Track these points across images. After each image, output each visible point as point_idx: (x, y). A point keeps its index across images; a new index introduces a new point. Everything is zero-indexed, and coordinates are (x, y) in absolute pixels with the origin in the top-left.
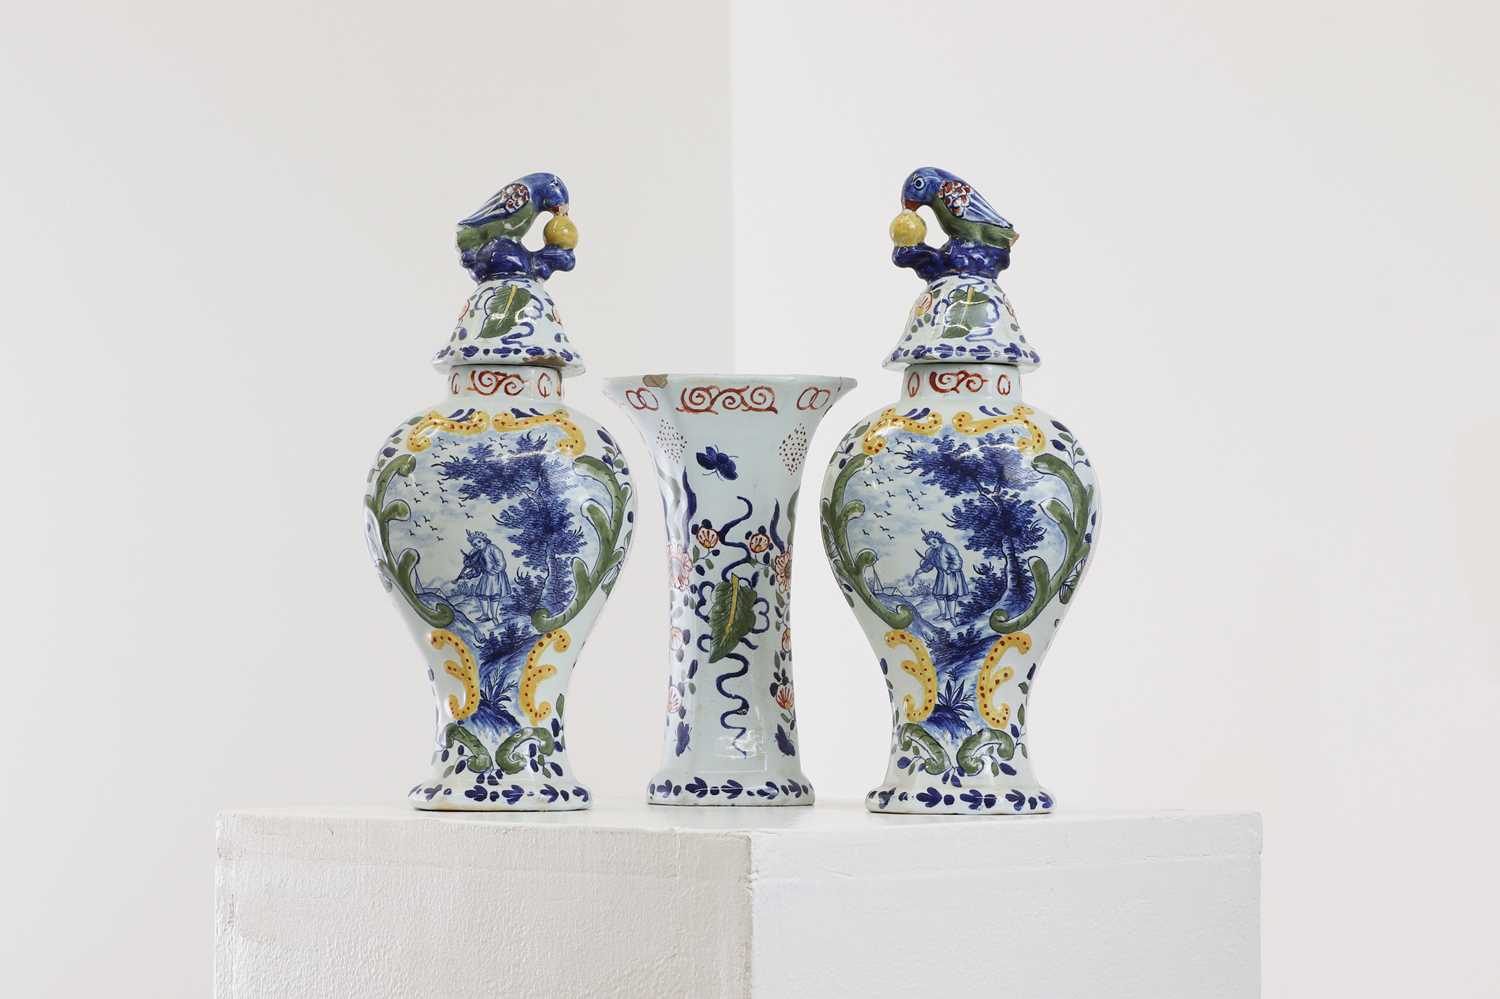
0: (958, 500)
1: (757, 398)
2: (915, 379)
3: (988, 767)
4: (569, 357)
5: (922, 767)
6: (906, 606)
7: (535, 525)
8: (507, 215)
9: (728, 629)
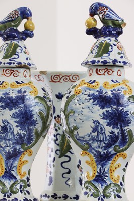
0: (104, 110)
1: (74, 78)
2: (91, 70)
3: (113, 196)
4: (30, 65)
5: (92, 195)
6: (87, 143)
7: (23, 118)
8: (12, 20)
9: (65, 148)
